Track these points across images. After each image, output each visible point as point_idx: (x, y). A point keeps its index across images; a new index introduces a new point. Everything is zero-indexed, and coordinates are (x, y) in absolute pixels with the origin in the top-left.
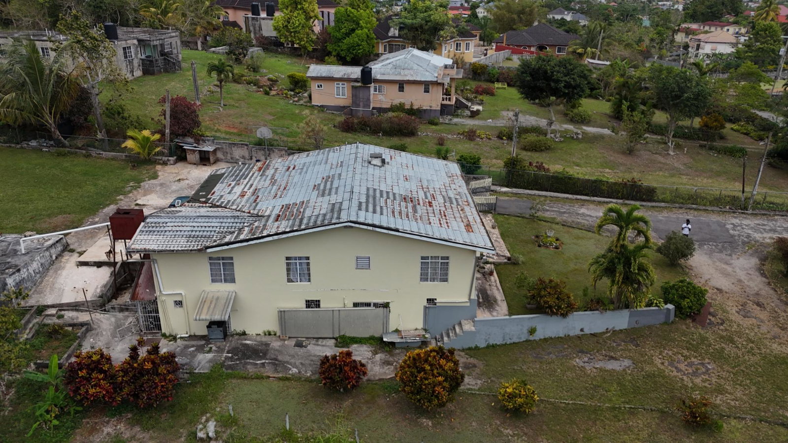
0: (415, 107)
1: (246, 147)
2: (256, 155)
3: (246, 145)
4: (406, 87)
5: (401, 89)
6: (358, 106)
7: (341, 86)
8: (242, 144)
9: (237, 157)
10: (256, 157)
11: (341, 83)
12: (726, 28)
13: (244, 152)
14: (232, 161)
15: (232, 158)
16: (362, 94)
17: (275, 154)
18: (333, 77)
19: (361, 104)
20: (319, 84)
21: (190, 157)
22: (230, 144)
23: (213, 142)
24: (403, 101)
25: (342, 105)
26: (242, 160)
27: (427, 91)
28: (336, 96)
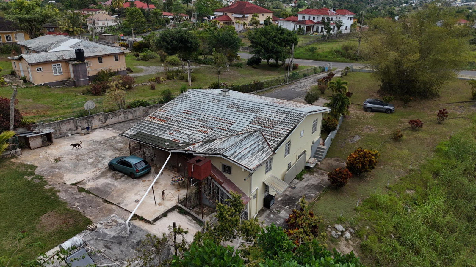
0: (112, 71)
1: (72, 121)
2: (80, 125)
3: (72, 119)
4: (104, 59)
5: (101, 61)
6: (79, 78)
7: (57, 66)
8: (69, 120)
9: (65, 131)
10: (80, 127)
11: (56, 64)
12: (98, 12)
13: (71, 125)
14: (61, 136)
15: (61, 134)
16: (80, 68)
17: (95, 119)
18: (52, 61)
19: (81, 76)
20: (38, 68)
21: (32, 144)
22: (58, 122)
23: (43, 126)
24: (103, 69)
25: (60, 80)
26: (70, 132)
27: (116, 59)
28: (54, 75)
